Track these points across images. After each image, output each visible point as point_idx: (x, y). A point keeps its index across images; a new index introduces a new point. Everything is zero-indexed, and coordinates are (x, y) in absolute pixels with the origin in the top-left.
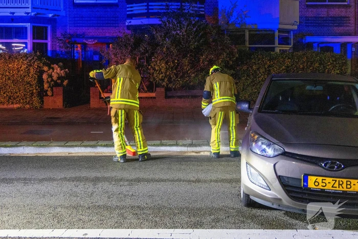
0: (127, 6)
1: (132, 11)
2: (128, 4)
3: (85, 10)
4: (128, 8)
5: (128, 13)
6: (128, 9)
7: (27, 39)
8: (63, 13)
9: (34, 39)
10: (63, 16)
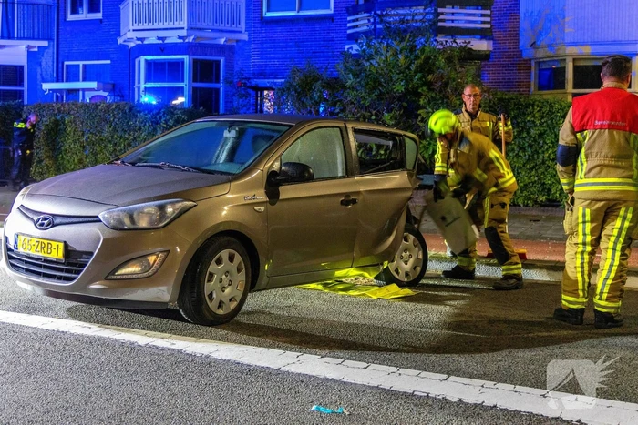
0: (349, 19)
1: (357, 26)
2: (350, 15)
3: (279, 29)
4: (349, 22)
5: (349, 31)
6: (349, 25)
7: (183, 81)
8: (245, 37)
9: (195, 80)
10: (245, 41)
